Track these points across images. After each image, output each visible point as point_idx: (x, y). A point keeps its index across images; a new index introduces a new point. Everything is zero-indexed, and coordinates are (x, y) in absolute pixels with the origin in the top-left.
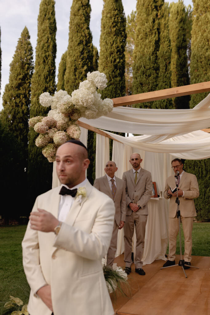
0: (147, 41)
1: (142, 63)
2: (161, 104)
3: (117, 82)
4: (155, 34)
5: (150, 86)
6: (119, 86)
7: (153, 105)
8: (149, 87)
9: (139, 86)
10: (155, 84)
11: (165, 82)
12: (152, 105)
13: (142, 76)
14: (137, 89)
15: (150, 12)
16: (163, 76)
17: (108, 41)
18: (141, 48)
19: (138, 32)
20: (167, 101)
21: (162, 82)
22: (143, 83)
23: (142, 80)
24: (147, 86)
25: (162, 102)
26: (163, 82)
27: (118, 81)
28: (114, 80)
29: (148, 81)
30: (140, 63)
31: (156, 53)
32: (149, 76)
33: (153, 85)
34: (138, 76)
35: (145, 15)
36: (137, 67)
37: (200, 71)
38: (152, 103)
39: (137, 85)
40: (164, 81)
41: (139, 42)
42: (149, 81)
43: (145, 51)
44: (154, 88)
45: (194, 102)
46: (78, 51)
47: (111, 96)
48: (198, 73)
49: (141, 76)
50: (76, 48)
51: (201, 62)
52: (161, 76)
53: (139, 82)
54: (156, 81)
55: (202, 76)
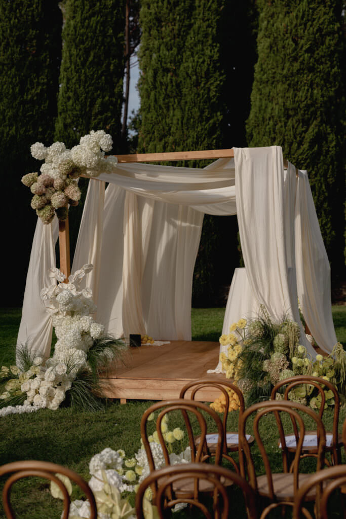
2: (198, 67)
3: (107, 9)
5: (176, 27)
6: (112, 18)
7: (182, 68)
8: (173, 29)
9: (154, 24)
10: (187, 22)
11: (208, 20)
12: (179, 68)
13: (160, 4)
14: (150, 30)
16: (204, 7)
20: (210, 61)
21: (201, 21)
22: (163, 19)
23: (160, 13)
24: (171, 27)
25: (199, 64)
26: (203, 19)
27: (110, 7)
28: (100, 5)
29: (174, 15)
32: (176, 4)
33: (182, 25)
37: (276, 7)
38: (178, 64)
39: (150, 22)
40: (206, 18)
42: (175, 17)
44: (184, 31)
45: (262, 70)
47: (94, 41)
48: (273, 10)
49: (157, 2)
52: (199, 6)
53: (153, 16)
54: (189, 18)
55: (281, 16)
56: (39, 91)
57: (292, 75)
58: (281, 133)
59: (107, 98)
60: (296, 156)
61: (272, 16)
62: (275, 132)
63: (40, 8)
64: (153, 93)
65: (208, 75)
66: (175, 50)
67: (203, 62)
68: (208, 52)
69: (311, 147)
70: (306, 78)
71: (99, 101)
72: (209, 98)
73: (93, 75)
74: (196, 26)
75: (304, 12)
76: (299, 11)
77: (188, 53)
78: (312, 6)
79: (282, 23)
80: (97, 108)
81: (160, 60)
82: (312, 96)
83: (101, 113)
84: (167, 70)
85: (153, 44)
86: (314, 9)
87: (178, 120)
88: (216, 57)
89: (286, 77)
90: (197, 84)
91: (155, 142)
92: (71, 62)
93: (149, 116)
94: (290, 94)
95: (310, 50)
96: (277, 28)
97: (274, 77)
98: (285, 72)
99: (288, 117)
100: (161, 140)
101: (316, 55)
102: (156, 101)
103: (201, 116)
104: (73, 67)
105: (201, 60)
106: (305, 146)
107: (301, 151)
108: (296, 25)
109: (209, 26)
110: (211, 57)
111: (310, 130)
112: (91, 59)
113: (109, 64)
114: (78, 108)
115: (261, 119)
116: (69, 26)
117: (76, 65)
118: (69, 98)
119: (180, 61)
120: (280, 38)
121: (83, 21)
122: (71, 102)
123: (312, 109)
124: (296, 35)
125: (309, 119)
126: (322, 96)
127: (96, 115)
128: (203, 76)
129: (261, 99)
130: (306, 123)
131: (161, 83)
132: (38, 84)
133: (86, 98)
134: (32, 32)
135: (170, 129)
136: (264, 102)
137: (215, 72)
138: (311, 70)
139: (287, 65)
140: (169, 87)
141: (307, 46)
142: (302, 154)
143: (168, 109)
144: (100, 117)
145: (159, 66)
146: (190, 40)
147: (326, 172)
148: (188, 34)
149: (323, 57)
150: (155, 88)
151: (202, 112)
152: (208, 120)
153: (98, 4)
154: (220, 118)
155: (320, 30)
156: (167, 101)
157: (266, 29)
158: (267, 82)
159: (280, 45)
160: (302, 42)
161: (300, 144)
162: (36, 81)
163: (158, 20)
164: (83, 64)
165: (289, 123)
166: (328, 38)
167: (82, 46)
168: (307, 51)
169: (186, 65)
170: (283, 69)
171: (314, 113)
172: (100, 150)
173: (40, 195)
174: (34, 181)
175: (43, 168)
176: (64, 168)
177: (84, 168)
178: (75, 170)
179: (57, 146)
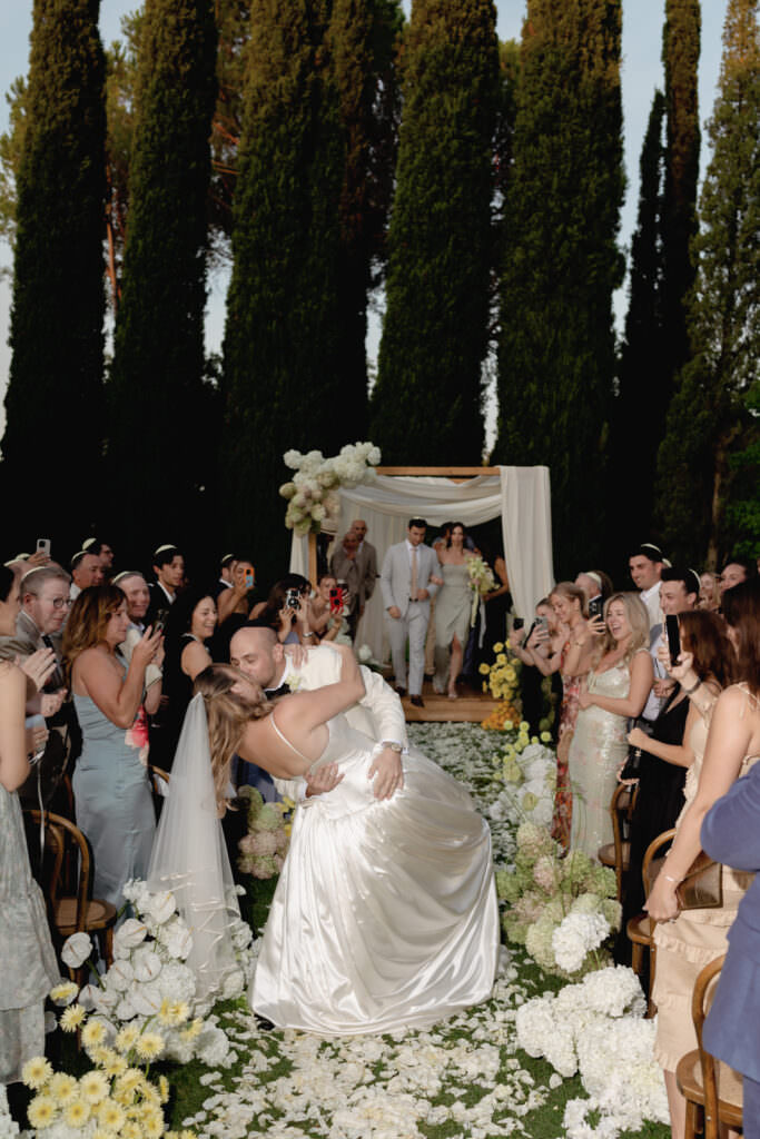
0: (282, 129)
1: (265, 190)
2: (312, 316)
4: (305, 112)
5: (285, 262)
7: (290, 316)
10: (297, 257)
13: (263, 230)
15: (295, 44)
17: (165, 100)
18: (263, 145)
19: (256, 95)
22: (266, 250)
23: (262, 241)
24: (277, 262)
25: (313, 311)
26: (318, 254)
29: (281, 245)
30: (260, 190)
31: (304, 170)
32: (284, 232)
33: (293, 260)
34: (253, 227)
35: (281, 52)
36: (251, 199)
37: (415, 249)
41: (258, 127)
43: (275, 158)
46: (63, 104)
48: (409, 252)
49: (259, 227)
50: (60, 94)
51: (420, 225)
53: (253, 244)
54: (301, 251)
55: (420, 261)
57: (434, 336)
58: (419, 407)
61: (409, 259)
64: (251, 346)
66: (282, 292)
68: (325, 297)
70: (450, 340)
75: (449, 259)
76: (442, 258)
77: (299, 297)
79: (421, 270)
81: (262, 303)
82: (457, 364)
84: (271, 317)
85: (253, 281)
86: (460, 257)
87: (285, 381)
88: (334, 304)
89: (425, 337)
91: (253, 408)
94: (431, 360)
96: (415, 275)
97: (410, 337)
98: (425, 331)
99: (428, 388)
100: (260, 406)
101: (461, 314)
105: (315, 307)
106: (448, 425)
108: (439, 275)
109: (325, 264)
111: (454, 406)
114: (148, 357)
115: (392, 387)
119: (287, 308)
120: (418, 288)
121: (156, 241)
122: (138, 349)
124: (439, 287)
125: (453, 392)
128: (319, 327)
130: (450, 397)
131: (263, 333)
135: (273, 393)
136: (396, 368)
137: (332, 323)
139: (428, 323)
140: (274, 339)
142: (445, 434)
143: (271, 366)
145: (261, 311)
146: (302, 280)
148: (300, 271)
150: (255, 339)
155: (466, 283)
156: (270, 356)
158: (401, 343)
159: (420, 296)
160: (446, 296)
161: (442, 421)
163: (259, 250)
165: (430, 396)
167: (154, 275)
169: (296, 311)
170: (422, 328)
172: (368, 464)
173: (302, 507)
174: (294, 493)
175: (297, 477)
176: (327, 481)
177: (347, 479)
178: (337, 482)
179: (315, 455)
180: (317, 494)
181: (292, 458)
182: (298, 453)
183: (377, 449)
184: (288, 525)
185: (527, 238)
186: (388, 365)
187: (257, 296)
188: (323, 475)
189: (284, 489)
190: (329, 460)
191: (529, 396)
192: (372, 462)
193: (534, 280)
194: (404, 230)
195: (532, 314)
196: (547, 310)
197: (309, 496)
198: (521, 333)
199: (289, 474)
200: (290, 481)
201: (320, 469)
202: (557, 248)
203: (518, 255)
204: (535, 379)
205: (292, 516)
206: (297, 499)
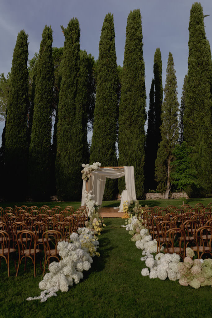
0: (70, 90)
1: (66, 103)
4: (75, 86)
5: (70, 119)
7: (72, 131)
10: (73, 118)
13: (65, 112)
15: (72, 71)
17: (43, 83)
18: (65, 93)
19: (64, 82)
26: (78, 117)
30: (65, 103)
31: (75, 99)
32: (70, 113)
34: (63, 111)
35: (69, 73)
36: (63, 105)
37: (100, 116)
41: (64, 89)
43: (68, 96)
46: (19, 84)
48: (99, 117)
49: (65, 111)
50: (18, 82)
51: (101, 111)
53: (63, 115)
54: (74, 117)
55: (101, 119)
56: (24, 134)
57: (105, 136)
58: (102, 152)
59: (47, 138)
60: (106, 158)
61: (99, 119)
62: (100, 152)
63: (25, 108)
64: (63, 138)
65: (80, 134)
66: (70, 126)
67: (78, 130)
68: (79, 127)
69: (110, 156)
70: (108, 137)
71: (45, 139)
72: (80, 140)
73: (43, 131)
74: (76, 119)
75: (108, 119)
76: (106, 118)
77: (74, 127)
78: (110, 117)
79: (102, 121)
80: (44, 141)
81: (65, 128)
82: (110, 142)
83: (46, 142)
84: (68, 131)
85: (63, 123)
86: (110, 118)
87: (71, 146)
88: (82, 129)
89: (103, 136)
90: (77, 136)
91: (63, 152)
92: (37, 127)
93: (61, 144)
94: (104, 141)
95: (109, 129)
96: (100, 122)
97: (99, 136)
98: (103, 135)
99: (104, 147)
100: (65, 152)
101: (111, 131)
102: (64, 140)
103: (77, 145)
104: (37, 128)
105: (77, 129)
106: (108, 156)
107: (107, 157)
108: (106, 122)
109: (80, 120)
110: (80, 128)
111: (110, 151)
112: (43, 126)
113: (48, 128)
114: (39, 140)
115: (95, 147)
116: (36, 116)
117: (38, 127)
118: (36, 137)
119: (71, 129)
120: (101, 125)
121: (41, 115)
122: (36, 139)
123: (110, 145)
124: (106, 125)
125: (109, 148)
126: (113, 142)
127: (44, 143)
128: (78, 133)
129: (95, 142)
130: (109, 149)
131: (66, 135)
132: (24, 132)
133: (41, 138)
134: (23, 116)
135: (68, 149)
136: (96, 143)
137: (81, 133)
138: (110, 135)
139: (103, 133)
140: (68, 136)
141: (109, 128)
142: (108, 158)
143: (67, 142)
144: (45, 143)
145: (65, 130)
146: (74, 123)
147: (114, 162)
148: (74, 121)
149: (113, 131)
150: (64, 136)
151: (78, 144)
152: (79, 146)
153: (46, 110)
154: (83, 146)
155: (112, 124)
156: (67, 140)
157: (97, 122)
158: (97, 137)
159: (101, 127)
160: (107, 127)
161: (107, 155)
162: (23, 131)
163: (65, 116)
164: (41, 128)
165: (104, 149)
166: (114, 126)
167: (40, 122)
168: (108, 130)
169: (73, 130)
170: (102, 134)
171: (110, 147)
172: (98, 166)
173: (86, 175)
174: (84, 172)
175: (84, 169)
176: (91, 170)
177: (94, 169)
178: (93, 170)
179: (88, 165)
180: (88, 172)
181: (83, 165)
182: (84, 164)
183: (100, 163)
184: (82, 179)
185: (125, 114)
186: (94, 142)
187: (64, 127)
188: (90, 168)
189: (82, 172)
190: (91, 166)
191: (126, 149)
192: (99, 166)
193: (127, 123)
194: (98, 112)
195: (127, 131)
196: (130, 130)
197: (87, 173)
198: (124, 135)
199: (83, 168)
200: (83, 170)
201: (89, 167)
202: (132, 116)
203: (123, 118)
204: (128, 145)
205: (83, 177)
206: (85, 173)
